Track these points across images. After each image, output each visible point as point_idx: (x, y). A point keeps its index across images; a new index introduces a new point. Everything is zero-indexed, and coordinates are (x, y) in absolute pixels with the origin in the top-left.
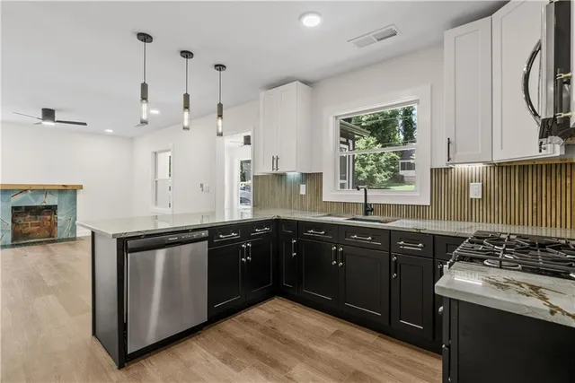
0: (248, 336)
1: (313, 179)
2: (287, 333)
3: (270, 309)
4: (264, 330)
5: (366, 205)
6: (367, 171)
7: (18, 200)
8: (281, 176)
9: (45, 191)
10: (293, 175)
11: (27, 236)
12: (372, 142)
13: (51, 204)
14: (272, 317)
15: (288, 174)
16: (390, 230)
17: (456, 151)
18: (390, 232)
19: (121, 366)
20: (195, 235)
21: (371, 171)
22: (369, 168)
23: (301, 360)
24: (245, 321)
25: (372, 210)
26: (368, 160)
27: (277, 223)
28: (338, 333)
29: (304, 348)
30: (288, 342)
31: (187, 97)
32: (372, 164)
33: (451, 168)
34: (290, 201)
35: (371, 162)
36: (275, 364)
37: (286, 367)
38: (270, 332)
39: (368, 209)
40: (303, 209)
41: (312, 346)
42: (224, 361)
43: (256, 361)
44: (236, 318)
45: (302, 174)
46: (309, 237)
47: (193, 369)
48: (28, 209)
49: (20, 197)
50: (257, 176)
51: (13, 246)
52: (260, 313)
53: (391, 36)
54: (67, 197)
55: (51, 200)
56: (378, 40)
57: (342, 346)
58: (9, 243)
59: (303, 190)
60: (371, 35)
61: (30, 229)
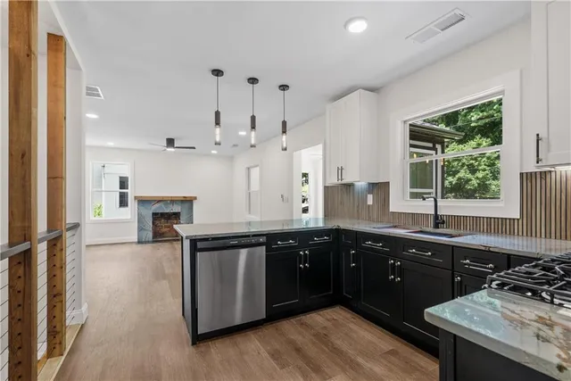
0: (300, 338)
1: (380, 189)
2: (338, 343)
3: (329, 317)
4: (317, 335)
5: (436, 216)
6: (477, 178)
7: (156, 208)
8: (349, 186)
9: (173, 201)
10: (361, 184)
11: (162, 235)
12: (484, 144)
13: (176, 211)
14: (329, 324)
15: (356, 183)
16: (453, 246)
17: (549, 151)
18: (453, 248)
19: (194, 344)
20: (253, 240)
21: (483, 177)
22: (480, 175)
23: (344, 371)
24: (302, 324)
25: (443, 223)
26: (479, 165)
27: (337, 233)
28: (393, 353)
29: (352, 361)
30: (337, 352)
31: (253, 118)
32: (484, 170)
33: (550, 172)
34: (358, 211)
35: (483, 167)
36: (317, 369)
37: (327, 375)
38: (322, 338)
39: (438, 221)
40: (370, 219)
41: (360, 360)
42: (272, 356)
43: (301, 363)
44: (293, 320)
45: (369, 184)
46: (367, 249)
47: (246, 357)
48: (163, 215)
49: (157, 205)
50: (327, 187)
51: (153, 242)
52: (318, 319)
53: (460, 21)
54: (187, 205)
55: (176, 209)
56: (442, 30)
57: (393, 367)
58: (151, 239)
59: (370, 200)
60: (431, 26)
61: (164, 230)
